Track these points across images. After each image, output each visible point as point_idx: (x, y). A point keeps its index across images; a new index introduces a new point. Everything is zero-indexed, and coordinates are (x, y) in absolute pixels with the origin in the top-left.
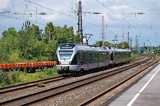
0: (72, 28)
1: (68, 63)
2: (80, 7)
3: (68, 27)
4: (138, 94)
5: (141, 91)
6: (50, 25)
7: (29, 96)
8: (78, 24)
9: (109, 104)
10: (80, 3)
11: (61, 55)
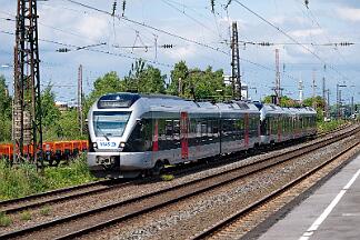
0: (221, 72)
1: (116, 147)
2: (235, 34)
3: (213, 71)
4: (343, 192)
5: (347, 187)
6: (181, 67)
7: (143, 197)
8: (233, 64)
9: (289, 210)
10: (235, 25)
11: (98, 125)
